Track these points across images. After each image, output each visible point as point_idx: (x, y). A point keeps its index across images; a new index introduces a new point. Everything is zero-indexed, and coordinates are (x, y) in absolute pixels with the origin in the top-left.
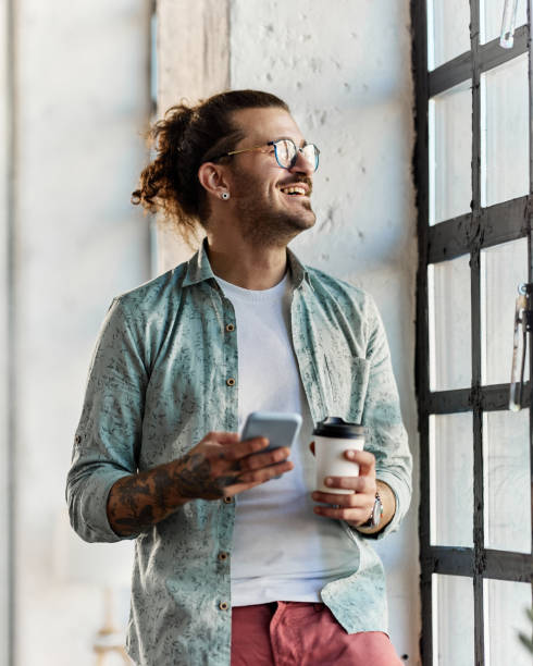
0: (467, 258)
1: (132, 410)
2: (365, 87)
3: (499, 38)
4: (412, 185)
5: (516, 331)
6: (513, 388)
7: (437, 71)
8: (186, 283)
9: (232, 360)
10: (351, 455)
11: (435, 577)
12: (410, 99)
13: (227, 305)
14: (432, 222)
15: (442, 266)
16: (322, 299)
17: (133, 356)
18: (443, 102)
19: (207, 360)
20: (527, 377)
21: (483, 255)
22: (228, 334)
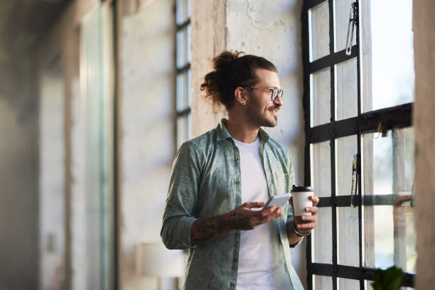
0: (328, 143)
1: (194, 194)
3: (345, 50)
4: (302, 110)
5: (353, 174)
6: (352, 198)
7: (314, 62)
9: (238, 173)
11: (314, 276)
12: (302, 75)
13: (236, 149)
14: (312, 126)
15: (316, 145)
16: (272, 148)
18: (316, 76)
19: (227, 172)
20: (357, 193)
21: (336, 141)
22: (236, 162)
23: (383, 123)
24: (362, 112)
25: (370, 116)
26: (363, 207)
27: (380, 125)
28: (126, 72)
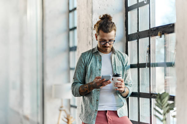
0: (136, 40)
2: (117, 9)
3: (144, 1)
4: (125, 27)
5: (147, 54)
6: (146, 64)
7: (130, 7)
8: (93, 52)
9: (101, 66)
10: (119, 79)
11: (130, 97)
12: (124, 12)
13: (100, 56)
14: (129, 34)
15: (131, 42)
17: (83, 64)
19: (96, 65)
20: (149, 62)
21: (140, 40)
22: (100, 61)
23: (160, 32)
24: (151, 28)
25: (155, 29)
26: (151, 68)
27: (159, 33)
28: (47, 11)
